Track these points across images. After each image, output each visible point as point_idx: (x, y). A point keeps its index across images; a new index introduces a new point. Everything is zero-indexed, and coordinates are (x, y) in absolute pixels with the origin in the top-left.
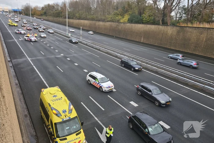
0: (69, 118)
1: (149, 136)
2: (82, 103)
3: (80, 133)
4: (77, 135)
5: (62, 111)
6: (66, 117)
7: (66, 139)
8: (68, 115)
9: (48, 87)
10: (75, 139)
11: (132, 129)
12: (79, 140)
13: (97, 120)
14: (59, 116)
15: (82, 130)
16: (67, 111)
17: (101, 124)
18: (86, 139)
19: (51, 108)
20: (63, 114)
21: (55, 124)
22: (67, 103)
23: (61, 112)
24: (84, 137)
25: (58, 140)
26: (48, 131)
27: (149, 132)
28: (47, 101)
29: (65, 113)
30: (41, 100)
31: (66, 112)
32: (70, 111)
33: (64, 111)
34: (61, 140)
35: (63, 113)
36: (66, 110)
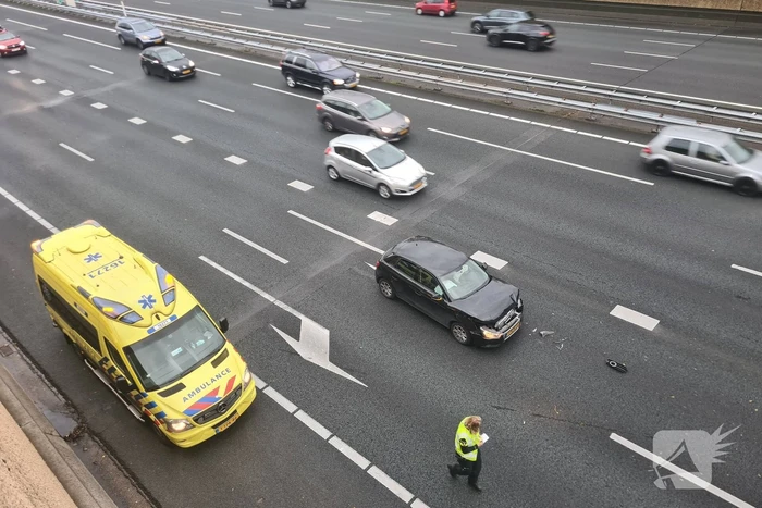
0: (172, 318)
1: (449, 304)
2: (202, 257)
3: (225, 355)
4: (215, 364)
5: (140, 302)
6: (157, 317)
7: (181, 387)
8: (166, 310)
9: (54, 230)
10: (213, 380)
11: (394, 298)
12: (229, 376)
13: (272, 299)
14: (132, 323)
15: (229, 346)
16: (158, 296)
17: (289, 309)
18: (250, 368)
19: (93, 302)
20: (146, 313)
21: (128, 350)
22: (147, 272)
23: (137, 308)
24: (243, 365)
25: (153, 396)
26: (109, 378)
27: (445, 296)
28: (69, 282)
29: (151, 307)
30: (42, 282)
31: (154, 301)
32: (169, 296)
33: (148, 302)
34: (165, 394)
35: (144, 307)
36: (150, 296)
